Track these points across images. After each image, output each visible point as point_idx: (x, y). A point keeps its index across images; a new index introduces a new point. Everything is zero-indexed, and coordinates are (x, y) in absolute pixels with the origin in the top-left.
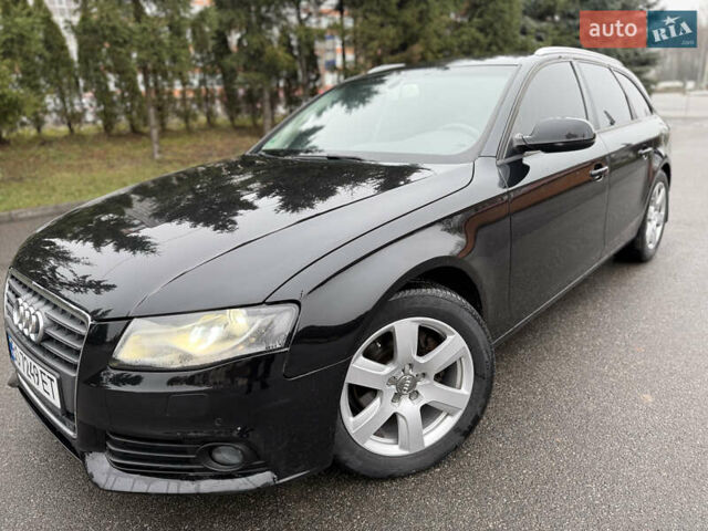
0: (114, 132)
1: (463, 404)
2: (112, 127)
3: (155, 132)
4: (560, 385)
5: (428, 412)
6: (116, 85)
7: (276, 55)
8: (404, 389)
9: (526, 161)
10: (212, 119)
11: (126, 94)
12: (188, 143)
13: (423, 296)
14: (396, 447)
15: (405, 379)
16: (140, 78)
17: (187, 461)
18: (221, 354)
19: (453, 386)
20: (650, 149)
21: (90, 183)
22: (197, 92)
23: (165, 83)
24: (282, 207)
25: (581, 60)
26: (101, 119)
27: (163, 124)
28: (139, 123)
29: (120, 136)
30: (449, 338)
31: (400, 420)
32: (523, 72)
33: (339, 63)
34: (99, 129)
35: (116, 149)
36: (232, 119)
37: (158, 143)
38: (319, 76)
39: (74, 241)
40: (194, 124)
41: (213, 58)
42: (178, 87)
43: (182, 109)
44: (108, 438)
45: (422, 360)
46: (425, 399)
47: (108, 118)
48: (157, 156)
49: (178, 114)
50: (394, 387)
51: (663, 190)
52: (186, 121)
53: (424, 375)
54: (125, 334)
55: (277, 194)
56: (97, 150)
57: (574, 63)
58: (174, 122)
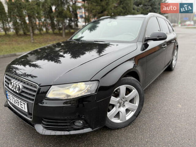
0: (19, 34)
1: (136, 108)
2: (18, 33)
3: (32, 34)
4: (157, 103)
5: (127, 111)
6: (19, 20)
7: (66, 13)
8: (121, 105)
9: (148, 43)
10: (47, 31)
11: (22, 23)
12: (41, 37)
13: (128, 79)
14: (119, 120)
15: (122, 102)
16: (27, 18)
17: (67, 126)
18: (78, 95)
19: (134, 104)
20: (174, 41)
21: (13, 49)
22: (43, 23)
23: (34, 20)
24: (72, 57)
25: (158, 17)
26: (15, 30)
27: (33, 32)
28: (26, 31)
29: (20, 35)
30: (133, 91)
31: (120, 113)
32: (146, 19)
33: (84, 16)
34: (14, 33)
35: (20, 39)
36: (53, 31)
37: (33, 37)
38: (78, 19)
39: (17, 65)
40: (42, 32)
41: (48, 13)
42: (38, 22)
43: (39, 28)
44: (42, 120)
45: (126, 97)
46: (127, 107)
47: (17, 30)
48: (32, 41)
49: (38, 29)
50: (119, 104)
51: (176, 52)
52: (40, 31)
53: (126, 101)
54: (50, 90)
55: (69, 53)
56: (14, 39)
57: (157, 17)
58: (37, 32)
